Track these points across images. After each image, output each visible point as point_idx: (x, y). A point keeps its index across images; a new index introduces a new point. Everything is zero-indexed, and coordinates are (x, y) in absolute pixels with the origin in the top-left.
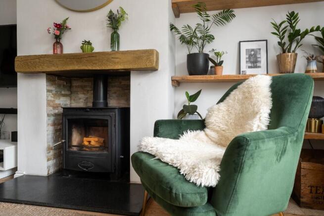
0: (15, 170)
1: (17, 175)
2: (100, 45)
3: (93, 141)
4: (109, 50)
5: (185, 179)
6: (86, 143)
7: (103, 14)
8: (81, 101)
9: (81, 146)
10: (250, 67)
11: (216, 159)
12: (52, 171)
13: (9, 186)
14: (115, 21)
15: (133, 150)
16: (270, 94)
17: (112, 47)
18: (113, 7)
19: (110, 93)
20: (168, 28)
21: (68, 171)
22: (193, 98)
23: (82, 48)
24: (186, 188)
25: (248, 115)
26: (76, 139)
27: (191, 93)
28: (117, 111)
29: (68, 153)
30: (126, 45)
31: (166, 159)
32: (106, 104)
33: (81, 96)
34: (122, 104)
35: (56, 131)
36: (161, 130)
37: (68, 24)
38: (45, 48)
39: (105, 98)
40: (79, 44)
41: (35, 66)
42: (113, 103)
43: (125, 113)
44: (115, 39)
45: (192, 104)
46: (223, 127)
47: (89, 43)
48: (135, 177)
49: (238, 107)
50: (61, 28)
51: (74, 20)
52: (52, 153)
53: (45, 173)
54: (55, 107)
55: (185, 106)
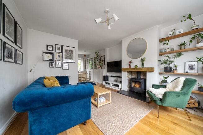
0: (121, 89)
1: (121, 90)
2: (139, 66)
3: (137, 86)
4: (141, 67)
5: (156, 96)
6: (135, 86)
7: (140, 59)
8: (134, 76)
9: (134, 86)
10: (189, 70)
11: (162, 95)
12: (128, 90)
13: (120, 91)
14: (143, 61)
15: (147, 90)
16: (183, 83)
17: (142, 66)
18: (143, 57)
19: (141, 75)
20: (157, 61)
21: (132, 91)
22: (166, 78)
23: (135, 66)
24: (155, 98)
25: (176, 87)
26: (133, 84)
27: (165, 76)
28: (143, 80)
29: (132, 87)
30: (145, 66)
31: (153, 93)
32: (140, 78)
33: (134, 75)
34: (144, 78)
35: (129, 82)
36: (154, 87)
37: (132, 61)
38: (127, 66)
39: (140, 76)
40: (134, 65)
41: (125, 70)
42: (142, 77)
43: (145, 80)
44: (143, 65)
45: (165, 80)
46: (170, 88)
47: (137, 65)
48: (147, 95)
49: (175, 84)
50: (130, 62)
51: (133, 60)
52: (128, 87)
53: (127, 91)
54: (129, 78)
55: (163, 80)
